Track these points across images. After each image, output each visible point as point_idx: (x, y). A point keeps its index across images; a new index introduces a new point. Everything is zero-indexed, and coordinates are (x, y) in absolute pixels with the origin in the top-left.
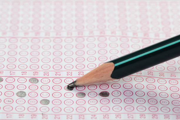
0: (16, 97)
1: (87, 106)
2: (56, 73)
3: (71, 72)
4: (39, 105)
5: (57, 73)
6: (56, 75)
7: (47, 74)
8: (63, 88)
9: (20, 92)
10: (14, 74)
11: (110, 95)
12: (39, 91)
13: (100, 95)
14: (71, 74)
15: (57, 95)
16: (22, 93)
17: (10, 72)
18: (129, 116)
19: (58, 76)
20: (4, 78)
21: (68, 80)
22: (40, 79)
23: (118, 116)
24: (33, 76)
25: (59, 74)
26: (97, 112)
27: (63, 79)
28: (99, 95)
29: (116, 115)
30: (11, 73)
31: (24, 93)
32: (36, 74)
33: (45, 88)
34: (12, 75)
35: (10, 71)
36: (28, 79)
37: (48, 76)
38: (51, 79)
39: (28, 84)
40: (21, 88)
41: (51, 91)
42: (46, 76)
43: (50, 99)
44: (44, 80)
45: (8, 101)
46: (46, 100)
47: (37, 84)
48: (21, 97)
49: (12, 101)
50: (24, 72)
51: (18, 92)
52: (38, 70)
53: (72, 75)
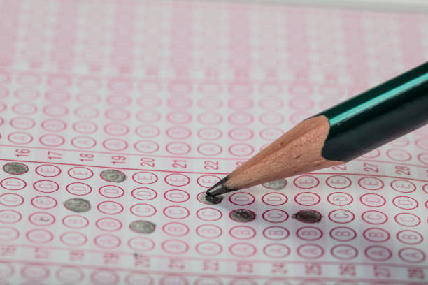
0: (62, 212)
1: (260, 242)
2: (175, 161)
3: (215, 161)
4: (127, 234)
5: (178, 163)
6: (173, 166)
7: (151, 164)
8: (193, 197)
9: (75, 199)
10: (59, 158)
11: (323, 219)
12: (128, 201)
13: (297, 219)
14: (215, 167)
15: (176, 212)
16: (81, 203)
17: (49, 153)
18: (378, 270)
19: (179, 169)
20: (32, 167)
21: (206, 178)
22: (129, 174)
23: (346, 269)
24: (112, 165)
25: (183, 164)
26: (288, 259)
27: (194, 177)
28: (293, 217)
29: (341, 267)
30: (51, 155)
31: (84, 204)
32: (121, 160)
33: (144, 194)
34: (53, 160)
35: (47, 151)
36: (97, 172)
37: (151, 168)
38: (161, 176)
39: (96, 182)
40: (79, 191)
41: (160, 203)
42: (146, 167)
43: (158, 220)
44: (141, 175)
45: (41, 219)
46: (146, 222)
47: (120, 184)
48: (77, 212)
49: (52, 220)
50: (86, 156)
51: (69, 200)
52: (125, 152)
53: (217, 169)
